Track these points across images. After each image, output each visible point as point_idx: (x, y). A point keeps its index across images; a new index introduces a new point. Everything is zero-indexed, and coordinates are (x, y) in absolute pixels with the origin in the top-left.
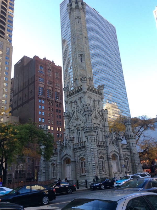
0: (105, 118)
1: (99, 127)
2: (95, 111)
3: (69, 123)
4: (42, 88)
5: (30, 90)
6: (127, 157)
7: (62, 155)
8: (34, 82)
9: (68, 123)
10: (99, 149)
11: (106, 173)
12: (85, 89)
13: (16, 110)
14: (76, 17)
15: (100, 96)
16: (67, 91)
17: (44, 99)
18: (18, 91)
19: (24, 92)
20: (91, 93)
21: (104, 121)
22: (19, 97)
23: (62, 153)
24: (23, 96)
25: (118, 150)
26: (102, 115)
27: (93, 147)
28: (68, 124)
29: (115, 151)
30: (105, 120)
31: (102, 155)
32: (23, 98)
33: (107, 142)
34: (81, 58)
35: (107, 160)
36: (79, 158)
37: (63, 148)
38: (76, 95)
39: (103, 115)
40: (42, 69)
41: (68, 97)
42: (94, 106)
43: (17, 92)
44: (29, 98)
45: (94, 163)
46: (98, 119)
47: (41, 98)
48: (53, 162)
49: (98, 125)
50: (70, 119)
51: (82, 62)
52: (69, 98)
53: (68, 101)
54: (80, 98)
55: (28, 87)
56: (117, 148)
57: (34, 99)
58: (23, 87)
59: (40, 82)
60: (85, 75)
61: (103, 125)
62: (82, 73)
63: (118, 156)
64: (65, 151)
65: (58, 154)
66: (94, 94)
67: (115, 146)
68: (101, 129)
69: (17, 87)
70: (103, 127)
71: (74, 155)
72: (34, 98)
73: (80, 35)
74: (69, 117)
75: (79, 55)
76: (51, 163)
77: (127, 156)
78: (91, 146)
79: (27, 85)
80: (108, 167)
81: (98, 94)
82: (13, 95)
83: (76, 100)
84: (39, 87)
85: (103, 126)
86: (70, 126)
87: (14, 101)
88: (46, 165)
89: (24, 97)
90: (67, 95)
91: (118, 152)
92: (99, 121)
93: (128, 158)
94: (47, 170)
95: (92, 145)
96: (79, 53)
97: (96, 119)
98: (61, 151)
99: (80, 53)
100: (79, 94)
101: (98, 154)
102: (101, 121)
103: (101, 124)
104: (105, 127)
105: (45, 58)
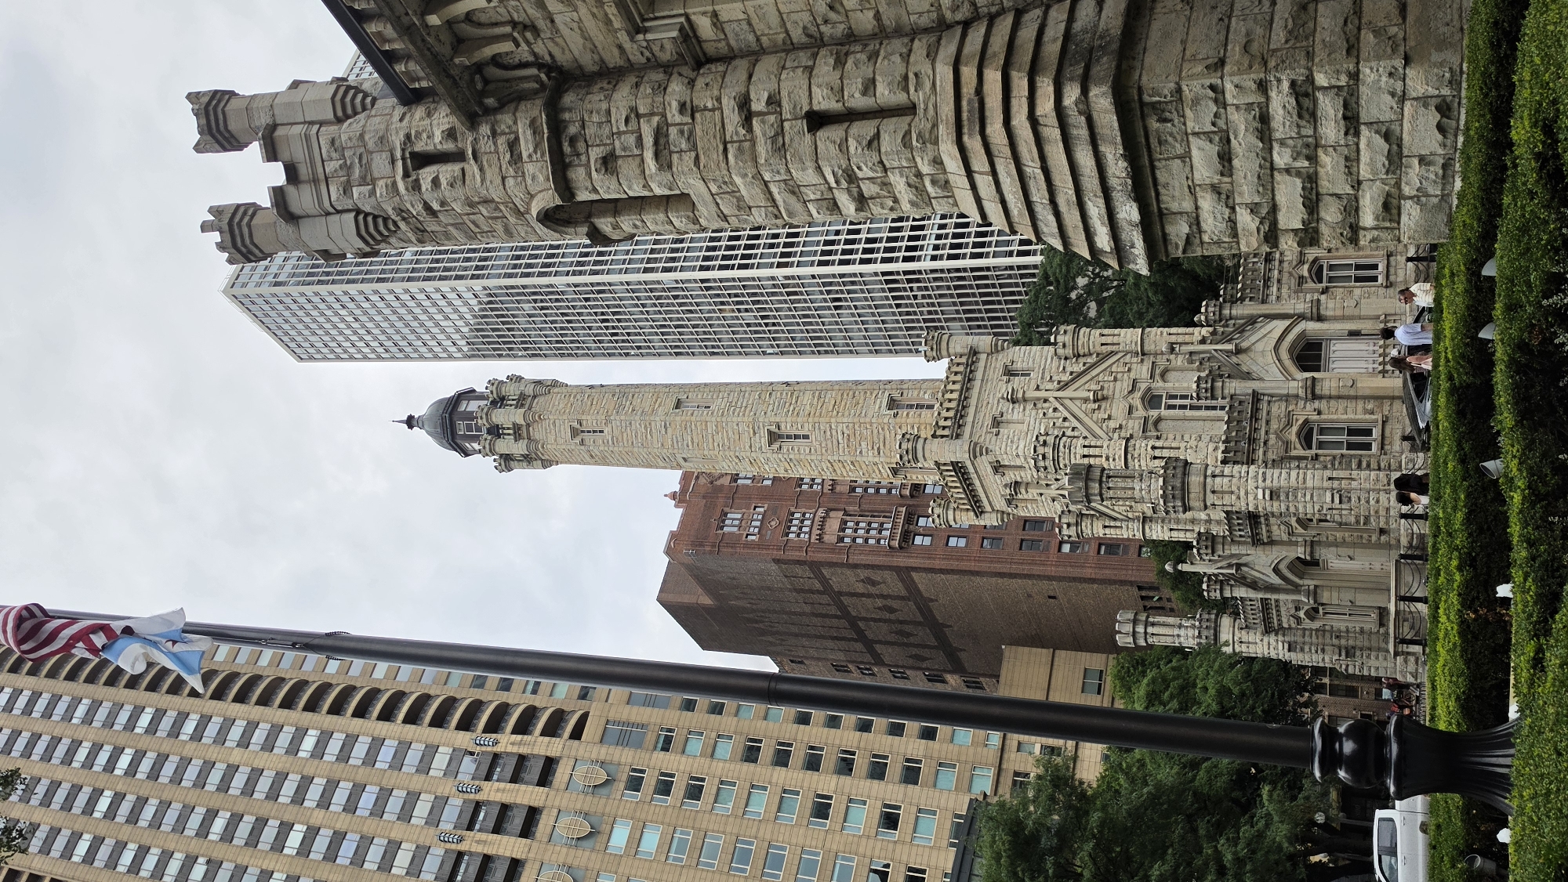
0: (1099, 349)
1: (1143, 386)
2: (1068, 402)
3: (1115, 519)
4: (845, 522)
5: (860, 588)
6: (1306, 267)
7: (1275, 580)
8: (815, 566)
9: (1112, 524)
10: (1265, 443)
11: (1378, 417)
12: (955, 451)
13: (963, 656)
14: (577, 440)
15: (983, 357)
16: (950, 513)
17: (911, 518)
18: (856, 640)
19: (864, 615)
20: (971, 411)
21: (1112, 353)
22: (892, 638)
23: (1267, 579)
24: (885, 621)
25: (1275, 323)
26: (1082, 360)
27: (1257, 488)
28: (1118, 524)
29: (1276, 348)
30: (1110, 348)
31: (1295, 429)
32: (901, 622)
33: (1232, 392)
34: (789, 437)
35: (1317, 404)
36: (1300, 530)
37: (1244, 578)
38: (977, 483)
39: (1081, 353)
40: (739, 516)
41: (982, 512)
42: (1039, 406)
43: (859, 646)
44: (904, 593)
45: (1328, 495)
46: (1106, 386)
47: (907, 536)
48: (1302, 614)
49: (1138, 395)
50: (1092, 512)
51: (806, 437)
52: (988, 508)
53: (1003, 512)
54: (998, 468)
55: (840, 593)
56: (1264, 331)
57: (914, 574)
58: (836, 617)
59: (814, 537)
60: (875, 431)
61: (1135, 360)
62: (864, 444)
63: (1302, 326)
64: (1257, 568)
65: (1268, 596)
66: (975, 392)
67: (1253, 339)
68: (1157, 377)
69: (830, 644)
70: (1147, 365)
71: (1281, 543)
72: (904, 573)
73: (669, 430)
74: (1082, 515)
75: (775, 446)
76: (1307, 621)
77: (1305, 270)
78: (1251, 498)
79: (825, 599)
80: (1351, 405)
81: (971, 371)
82: (875, 664)
83: (1006, 486)
84: (841, 539)
85: (1142, 360)
86: (1130, 515)
87: (911, 662)
88: (1314, 639)
89: (893, 617)
90: (972, 513)
91: (1280, 325)
92: (1115, 379)
93: (1316, 260)
94: (1337, 637)
95: (1247, 493)
96: (765, 447)
97: (1104, 398)
98: (1254, 585)
99: (765, 440)
100: (976, 472)
101: (1290, 469)
102: (1114, 368)
103: (1129, 370)
104: (1147, 348)
105: (674, 496)
